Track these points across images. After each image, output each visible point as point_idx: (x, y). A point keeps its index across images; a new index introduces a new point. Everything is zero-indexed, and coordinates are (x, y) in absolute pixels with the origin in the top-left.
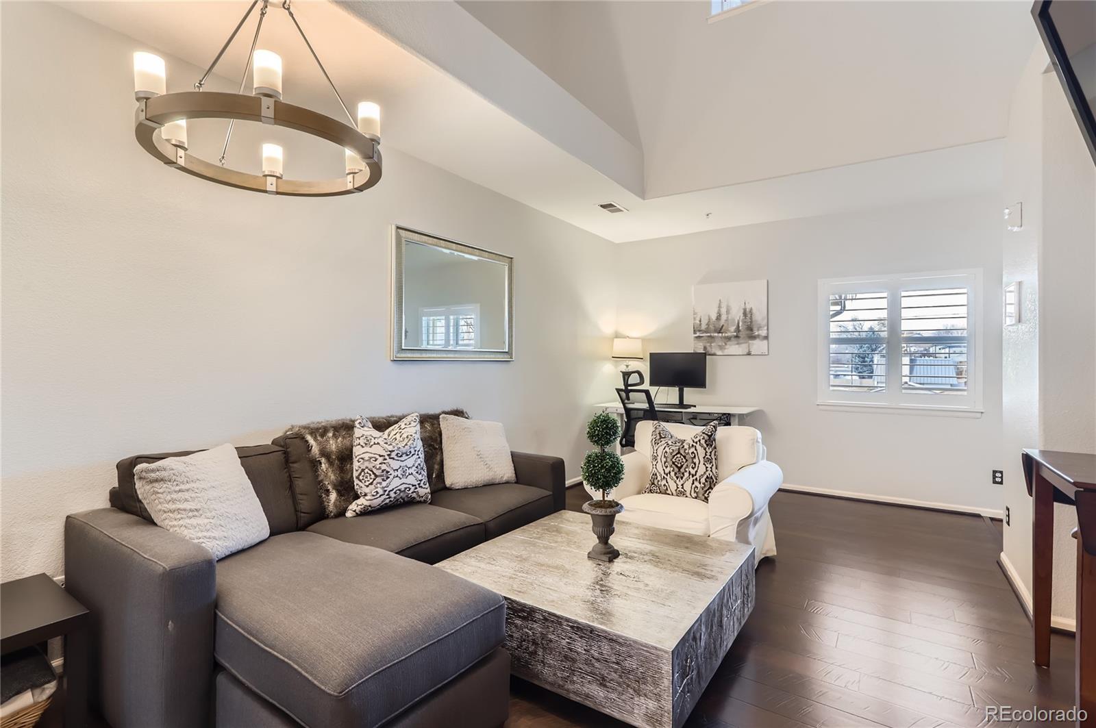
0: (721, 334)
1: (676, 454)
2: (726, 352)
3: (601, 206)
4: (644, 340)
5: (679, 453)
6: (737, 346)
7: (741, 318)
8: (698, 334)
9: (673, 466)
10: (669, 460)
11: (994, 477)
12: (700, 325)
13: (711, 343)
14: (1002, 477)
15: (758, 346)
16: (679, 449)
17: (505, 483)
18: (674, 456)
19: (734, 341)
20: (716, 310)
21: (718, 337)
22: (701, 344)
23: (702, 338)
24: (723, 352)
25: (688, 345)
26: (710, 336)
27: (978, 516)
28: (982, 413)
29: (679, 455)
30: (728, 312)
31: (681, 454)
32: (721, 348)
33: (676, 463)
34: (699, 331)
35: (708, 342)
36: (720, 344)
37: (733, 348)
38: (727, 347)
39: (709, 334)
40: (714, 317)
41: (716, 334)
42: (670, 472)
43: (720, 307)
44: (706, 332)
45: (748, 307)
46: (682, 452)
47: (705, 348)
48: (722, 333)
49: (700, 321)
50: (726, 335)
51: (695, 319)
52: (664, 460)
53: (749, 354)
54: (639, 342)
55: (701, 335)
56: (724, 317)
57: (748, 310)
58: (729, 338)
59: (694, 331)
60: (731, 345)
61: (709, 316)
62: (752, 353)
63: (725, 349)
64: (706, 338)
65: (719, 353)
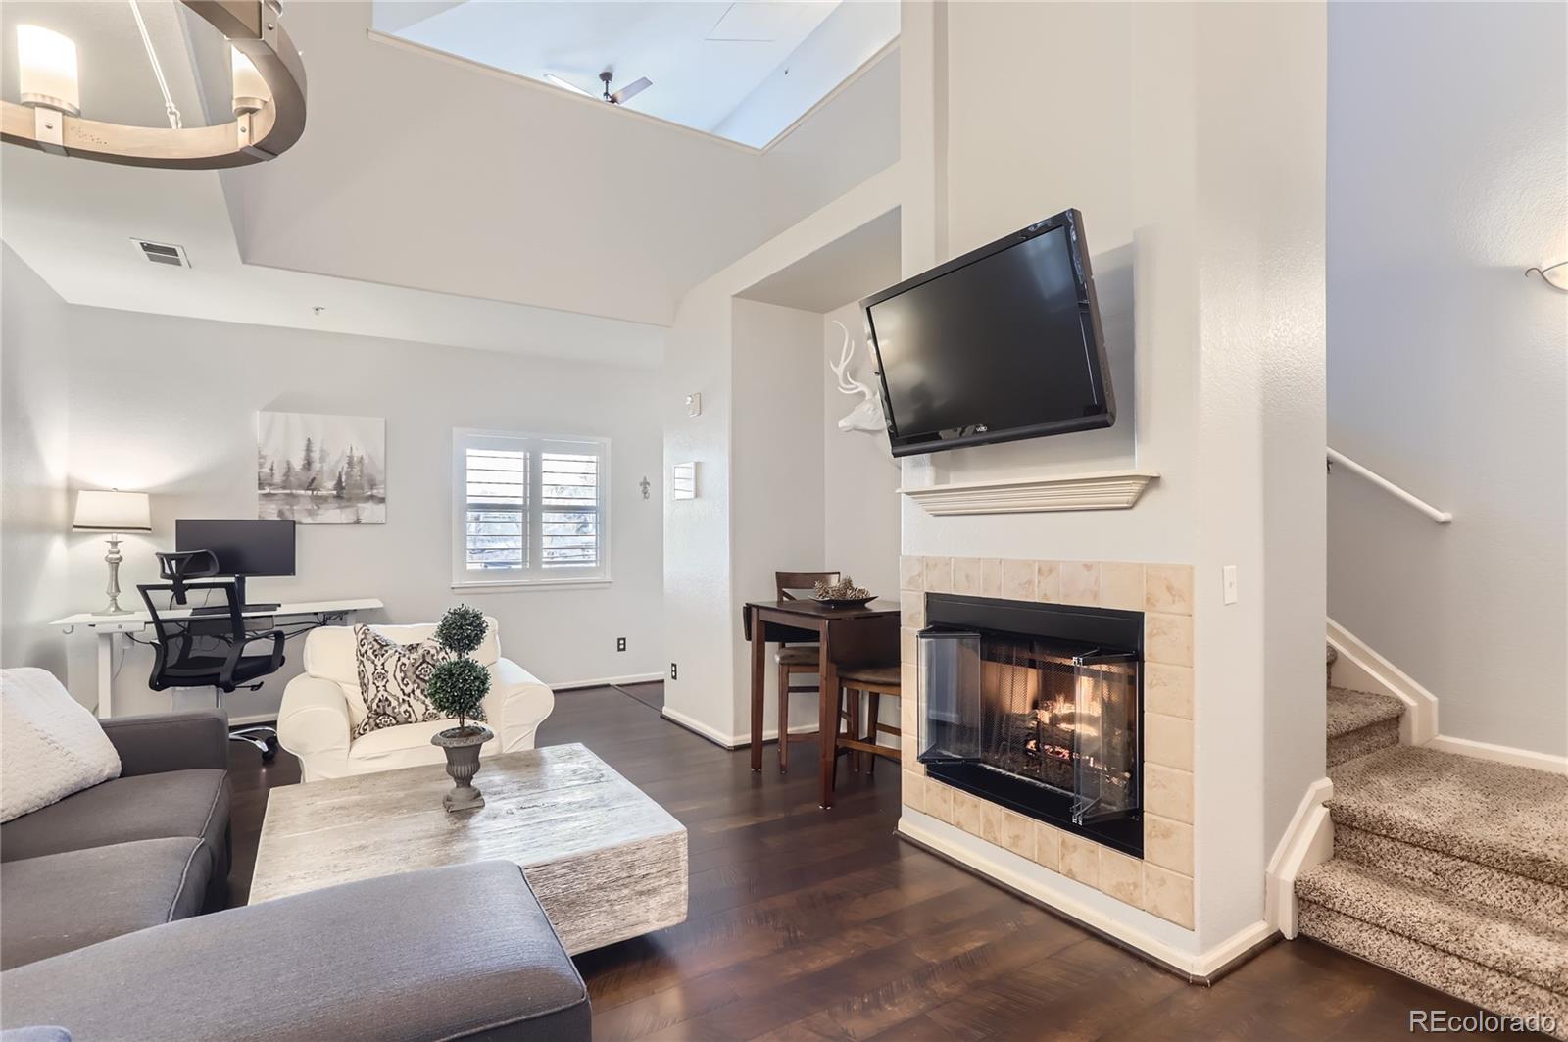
0: (310, 492)
1: (421, 664)
2: (319, 519)
3: (147, 247)
4: (155, 497)
5: (424, 661)
6: (338, 511)
7: (345, 468)
8: (267, 490)
9: (418, 681)
10: (409, 674)
11: (619, 644)
12: (272, 475)
13: (292, 505)
14: (625, 644)
15: (369, 511)
16: (424, 656)
17: (105, 782)
18: (418, 668)
19: (334, 503)
20: (302, 454)
21: (302, 496)
22: (274, 506)
23: (277, 498)
24: (312, 519)
25: (246, 506)
26: (291, 495)
27: (608, 686)
28: (610, 583)
29: (425, 665)
30: (322, 459)
31: (429, 663)
32: (310, 513)
33: (422, 677)
34: (270, 485)
35: (287, 504)
36: (309, 507)
37: (332, 514)
38: (320, 512)
39: (288, 491)
40: (298, 464)
41: (302, 492)
42: (413, 691)
43: (308, 449)
44: (284, 488)
45: (356, 454)
46: (429, 659)
47: (281, 513)
48: (313, 490)
49: (272, 469)
50: (320, 493)
51: (261, 465)
52: (399, 676)
53: (357, 522)
54: (144, 500)
55: (273, 492)
56: (317, 466)
57: (355, 458)
58: (324, 499)
59: (260, 484)
60: (327, 509)
61: (288, 463)
62: (363, 521)
63: (317, 514)
64: (283, 497)
65: (308, 520)
